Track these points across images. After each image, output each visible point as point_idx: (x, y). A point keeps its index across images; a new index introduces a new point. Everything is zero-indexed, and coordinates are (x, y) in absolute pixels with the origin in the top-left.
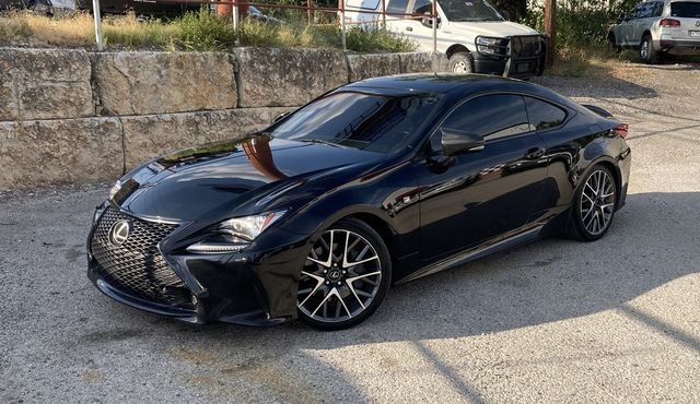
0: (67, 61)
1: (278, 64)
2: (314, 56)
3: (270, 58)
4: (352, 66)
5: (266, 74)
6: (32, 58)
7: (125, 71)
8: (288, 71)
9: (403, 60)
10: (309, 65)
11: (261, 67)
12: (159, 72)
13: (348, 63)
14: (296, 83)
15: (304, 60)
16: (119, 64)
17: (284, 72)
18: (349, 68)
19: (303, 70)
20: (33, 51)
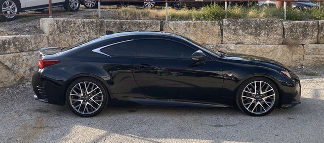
0: (151, 25)
1: (242, 26)
2: (263, 22)
3: (237, 23)
4: (285, 27)
5: (235, 30)
6: (140, 23)
7: (172, 28)
8: (247, 29)
9: (320, 24)
10: (259, 26)
11: (233, 27)
12: (186, 29)
13: (283, 25)
14: (251, 34)
15: (257, 24)
16: (170, 25)
17: (245, 29)
18: (283, 28)
19: (256, 28)
20: (140, 21)
